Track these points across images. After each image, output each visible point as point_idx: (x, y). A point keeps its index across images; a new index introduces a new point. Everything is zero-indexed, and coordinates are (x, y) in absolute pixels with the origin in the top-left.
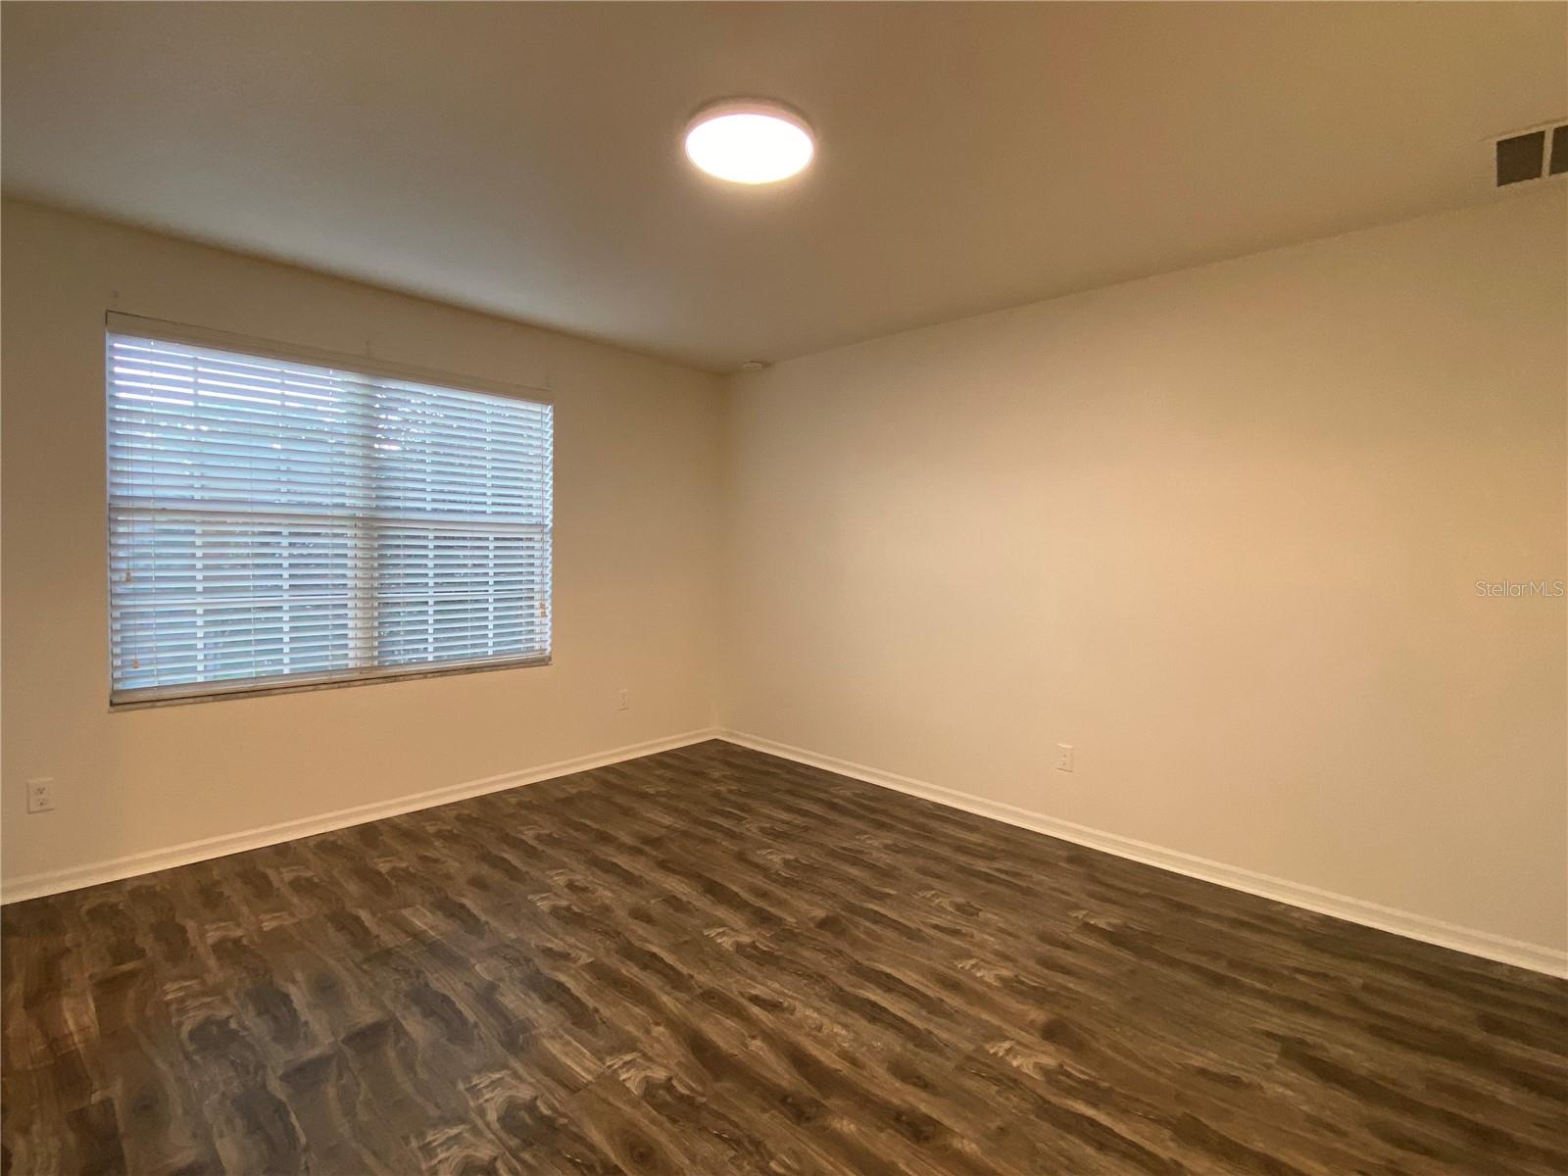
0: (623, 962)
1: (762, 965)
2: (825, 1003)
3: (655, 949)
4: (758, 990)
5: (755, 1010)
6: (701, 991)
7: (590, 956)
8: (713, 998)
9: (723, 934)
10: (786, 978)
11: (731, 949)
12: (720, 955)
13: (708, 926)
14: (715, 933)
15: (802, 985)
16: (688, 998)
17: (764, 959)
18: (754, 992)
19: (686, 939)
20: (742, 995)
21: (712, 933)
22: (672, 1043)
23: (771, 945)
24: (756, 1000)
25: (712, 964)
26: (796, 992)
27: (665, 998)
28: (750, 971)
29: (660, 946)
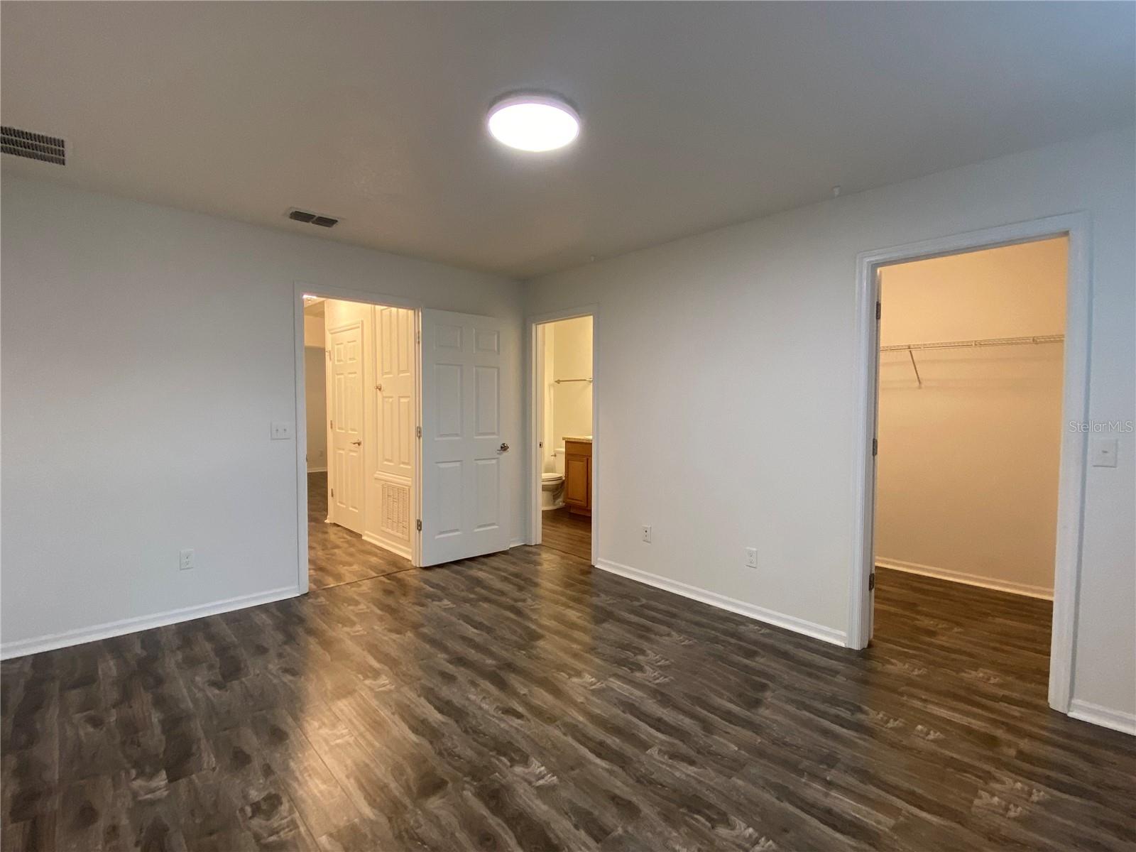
0: (621, 748)
1: (509, 742)
2: (474, 713)
3: (598, 761)
4: (517, 722)
5: (520, 709)
6: (556, 723)
7: (651, 756)
8: (548, 718)
9: (541, 777)
10: (493, 730)
11: (533, 759)
12: (542, 753)
13: (552, 788)
14: (546, 778)
15: (483, 726)
16: (565, 718)
17: (505, 748)
18: (519, 721)
19: (573, 773)
20: (529, 720)
21: (551, 779)
22: (571, 692)
23: (497, 762)
24: (520, 716)
25: (549, 745)
26: (491, 720)
27: (581, 719)
28: (519, 738)
29: (596, 765)
